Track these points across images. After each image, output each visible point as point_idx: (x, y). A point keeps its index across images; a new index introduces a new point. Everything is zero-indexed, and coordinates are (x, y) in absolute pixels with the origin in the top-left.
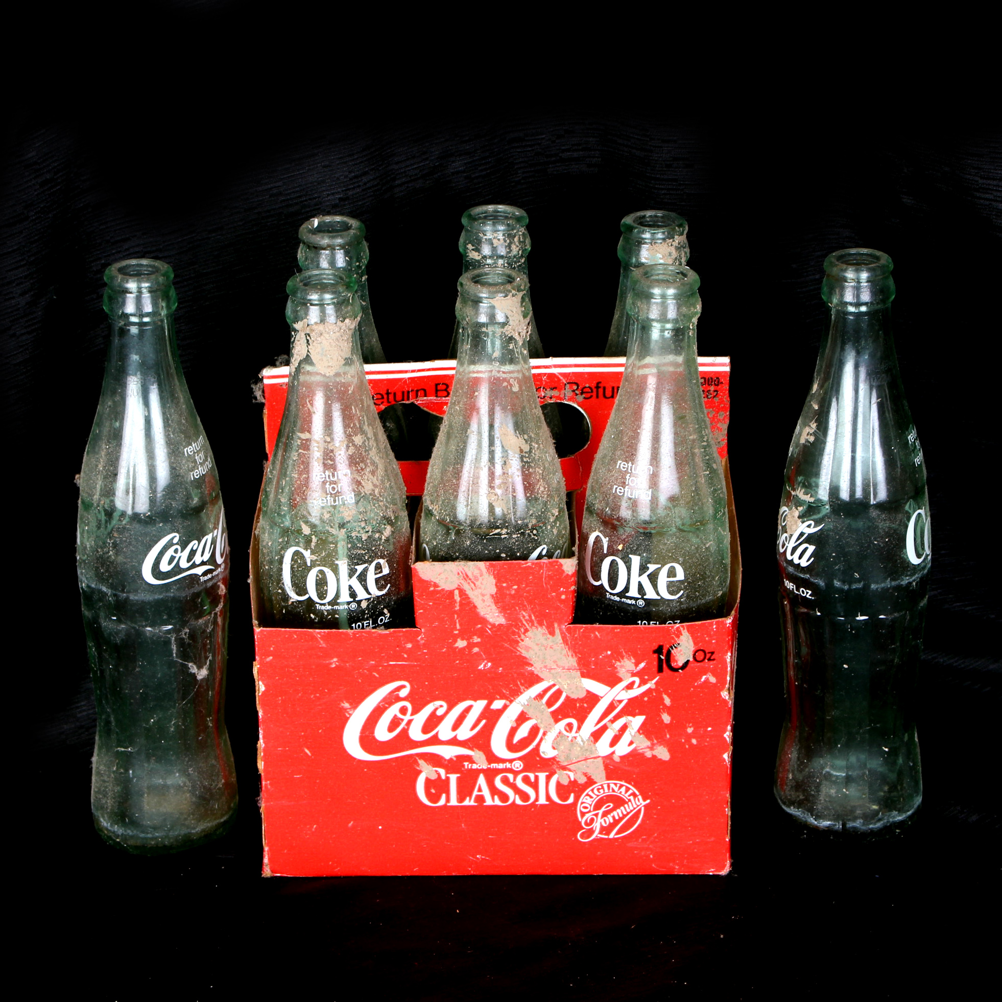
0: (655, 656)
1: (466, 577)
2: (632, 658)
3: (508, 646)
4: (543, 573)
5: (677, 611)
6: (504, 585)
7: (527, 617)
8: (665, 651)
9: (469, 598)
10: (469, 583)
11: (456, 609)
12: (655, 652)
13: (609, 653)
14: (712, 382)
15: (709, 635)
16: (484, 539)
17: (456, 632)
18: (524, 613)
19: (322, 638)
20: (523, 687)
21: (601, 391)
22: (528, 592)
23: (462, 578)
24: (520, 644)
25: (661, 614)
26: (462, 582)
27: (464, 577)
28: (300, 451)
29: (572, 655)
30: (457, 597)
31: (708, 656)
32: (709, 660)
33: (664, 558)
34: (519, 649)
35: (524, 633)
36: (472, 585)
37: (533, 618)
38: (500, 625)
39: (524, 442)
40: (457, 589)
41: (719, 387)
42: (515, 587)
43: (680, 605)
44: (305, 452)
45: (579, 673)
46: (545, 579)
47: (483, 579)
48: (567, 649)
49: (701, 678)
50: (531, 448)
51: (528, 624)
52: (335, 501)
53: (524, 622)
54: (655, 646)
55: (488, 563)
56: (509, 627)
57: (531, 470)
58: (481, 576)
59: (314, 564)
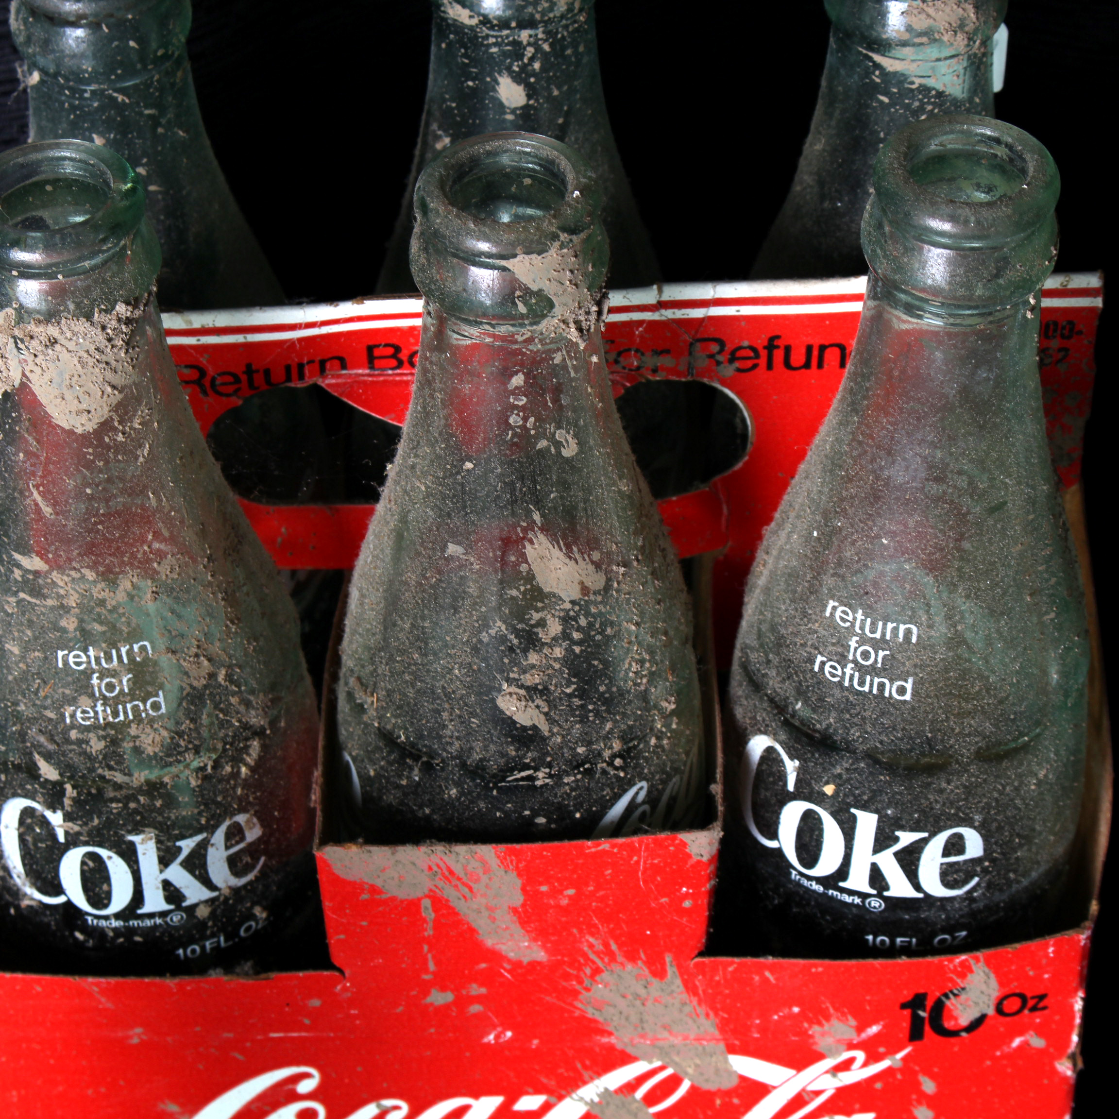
0: (907, 1013)
1: (450, 875)
2: (850, 1018)
3: (555, 1001)
4: (638, 862)
5: (962, 916)
6: (544, 888)
7: (599, 947)
8: (929, 1003)
9: (457, 914)
10: (456, 886)
11: (426, 934)
12: (903, 1006)
13: (796, 1010)
14: (1055, 331)
15: (1037, 967)
16: (492, 789)
17: (427, 977)
18: (591, 940)
19: (103, 992)
20: (590, 1073)
21: (779, 355)
22: (602, 899)
23: (439, 876)
24: (581, 997)
25: (923, 926)
26: (441, 884)
27: (443, 874)
28: (22, 595)
29: (707, 1015)
30: (427, 911)
31: (1031, 1003)
32: (1034, 1009)
33: (937, 819)
34: (580, 1005)
35: (592, 977)
36: (465, 890)
37: (614, 947)
38: (533, 964)
39: (591, 568)
40: (427, 896)
41: (1073, 341)
42: (571, 892)
43: (970, 904)
44: (33, 600)
45: (722, 1046)
46: (644, 873)
47: (490, 879)
48: (695, 1003)
49: (1011, 1040)
50: (609, 580)
51: (602, 959)
52: (116, 714)
53: (592, 956)
54: (907, 995)
55: (502, 847)
56: (554, 966)
57: (609, 631)
58: (485, 873)
59: (73, 841)
